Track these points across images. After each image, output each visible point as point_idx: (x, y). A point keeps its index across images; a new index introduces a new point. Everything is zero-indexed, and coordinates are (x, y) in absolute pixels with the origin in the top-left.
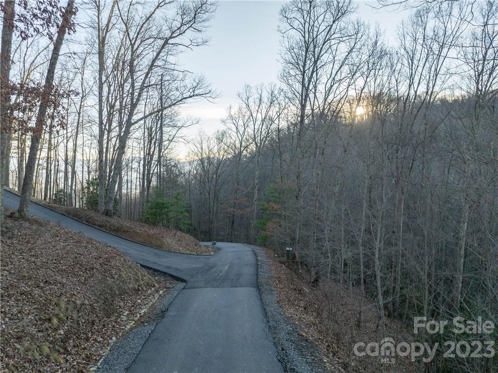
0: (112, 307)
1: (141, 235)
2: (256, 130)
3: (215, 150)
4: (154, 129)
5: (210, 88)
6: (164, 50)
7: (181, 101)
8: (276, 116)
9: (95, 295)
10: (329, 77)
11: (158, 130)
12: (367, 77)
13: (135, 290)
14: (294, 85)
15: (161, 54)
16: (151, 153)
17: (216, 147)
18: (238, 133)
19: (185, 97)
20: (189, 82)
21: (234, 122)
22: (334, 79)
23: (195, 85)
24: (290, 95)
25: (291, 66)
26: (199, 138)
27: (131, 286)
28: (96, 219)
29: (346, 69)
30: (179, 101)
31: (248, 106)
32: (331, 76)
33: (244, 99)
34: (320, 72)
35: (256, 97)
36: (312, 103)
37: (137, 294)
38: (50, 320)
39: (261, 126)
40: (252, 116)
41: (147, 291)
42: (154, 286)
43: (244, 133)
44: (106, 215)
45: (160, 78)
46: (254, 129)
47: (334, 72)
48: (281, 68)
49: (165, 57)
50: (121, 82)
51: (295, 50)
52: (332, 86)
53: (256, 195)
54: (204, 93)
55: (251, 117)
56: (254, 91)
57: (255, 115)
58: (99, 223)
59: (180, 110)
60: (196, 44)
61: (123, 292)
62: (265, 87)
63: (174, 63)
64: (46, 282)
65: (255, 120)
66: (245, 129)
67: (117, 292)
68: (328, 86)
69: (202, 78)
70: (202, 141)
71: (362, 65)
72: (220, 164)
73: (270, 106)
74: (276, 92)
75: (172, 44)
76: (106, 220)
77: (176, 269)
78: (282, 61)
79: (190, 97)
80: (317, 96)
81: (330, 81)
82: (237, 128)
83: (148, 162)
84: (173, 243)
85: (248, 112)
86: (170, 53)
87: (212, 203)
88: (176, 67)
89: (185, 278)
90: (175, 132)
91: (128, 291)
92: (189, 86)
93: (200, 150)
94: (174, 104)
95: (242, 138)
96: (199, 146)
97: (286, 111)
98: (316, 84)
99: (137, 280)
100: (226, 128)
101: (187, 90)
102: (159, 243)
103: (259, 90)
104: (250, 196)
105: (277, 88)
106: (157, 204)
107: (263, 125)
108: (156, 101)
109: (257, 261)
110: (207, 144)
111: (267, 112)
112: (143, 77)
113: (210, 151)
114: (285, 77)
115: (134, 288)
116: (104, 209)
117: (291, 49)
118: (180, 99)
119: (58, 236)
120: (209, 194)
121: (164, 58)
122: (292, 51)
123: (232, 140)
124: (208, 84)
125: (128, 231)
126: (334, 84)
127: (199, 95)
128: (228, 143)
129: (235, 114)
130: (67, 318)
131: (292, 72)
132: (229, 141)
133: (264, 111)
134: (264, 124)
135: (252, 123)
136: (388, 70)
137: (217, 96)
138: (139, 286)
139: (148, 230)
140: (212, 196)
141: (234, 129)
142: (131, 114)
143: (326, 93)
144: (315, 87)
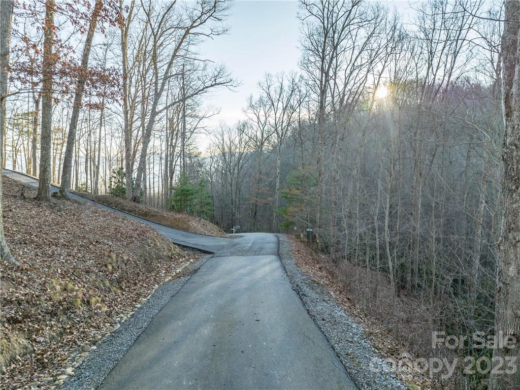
0: (151, 266)
1: (168, 219)
2: (277, 120)
3: (237, 141)
4: (175, 120)
5: (231, 77)
6: (185, 39)
7: (203, 90)
8: (298, 105)
9: (137, 255)
10: (349, 63)
11: (179, 120)
12: (385, 62)
13: (169, 257)
14: (314, 72)
15: (183, 44)
16: (174, 144)
17: (237, 138)
18: (260, 123)
19: (206, 86)
20: (210, 72)
21: (256, 112)
22: (354, 64)
23: (216, 73)
24: (311, 82)
25: (311, 53)
26: (220, 130)
27: (165, 253)
28: (126, 204)
29: (365, 54)
30: (201, 90)
31: (269, 94)
32: (350, 62)
33: (264, 88)
34: (340, 58)
35: (277, 86)
36: (332, 90)
37: (170, 260)
38: (106, 266)
39: (282, 114)
40: (273, 105)
41: (179, 259)
42: (184, 257)
43: (265, 123)
44: (134, 201)
45: (182, 67)
46: (276, 117)
47: (354, 57)
48: (301, 54)
49: (187, 46)
50: (143, 73)
51: (315, 37)
52: (351, 73)
53: (278, 184)
54: (225, 81)
55: (272, 107)
56: (274, 79)
57: (275, 104)
58: (128, 209)
59: (203, 99)
60: (217, 33)
61: (159, 257)
62: (286, 75)
63: (195, 52)
64: (97, 242)
65: (276, 109)
66: (266, 118)
67: (154, 256)
68: (348, 72)
69: (222, 67)
70: (223, 132)
71: (381, 50)
72: (241, 155)
73: (291, 95)
74: (297, 81)
75: (193, 34)
76: (135, 206)
77: (203, 246)
78: (302, 48)
79: (212, 86)
80: (337, 83)
81: (350, 67)
82: (258, 118)
83: (170, 154)
84: (199, 227)
85: (269, 101)
86: (191, 42)
87: (234, 195)
88: (197, 57)
89: (211, 251)
90: (196, 124)
91: (163, 257)
92: (211, 75)
93: (222, 142)
94: (196, 94)
95: (263, 128)
96: (220, 138)
97: (307, 99)
98: (336, 70)
99: (170, 250)
100: (248, 118)
101: (209, 78)
102: (185, 226)
103: (279, 78)
104: (272, 186)
105: (298, 76)
106: (182, 191)
107: (284, 113)
108: (177, 91)
109: (279, 240)
110: (228, 135)
111: (289, 100)
112: (166, 67)
113: (231, 142)
114: (305, 64)
115: (168, 255)
116: (131, 196)
117: (310, 36)
118: (201, 88)
119: (97, 213)
120: (231, 186)
121: (186, 48)
122: (312, 37)
123: (253, 131)
124: (228, 73)
125: (155, 216)
126: (353, 70)
127: (221, 84)
128: (249, 134)
129: (256, 104)
130: (118, 267)
131: (312, 59)
132: (250, 131)
133: (285, 100)
134: (286, 113)
135: (273, 112)
136: (409, 55)
137: (238, 84)
138: (172, 255)
139: (174, 215)
140: (234, 188)
141: (255, 119)
142: (155, 104)
143: (346, 79)
144: (335, 73)
